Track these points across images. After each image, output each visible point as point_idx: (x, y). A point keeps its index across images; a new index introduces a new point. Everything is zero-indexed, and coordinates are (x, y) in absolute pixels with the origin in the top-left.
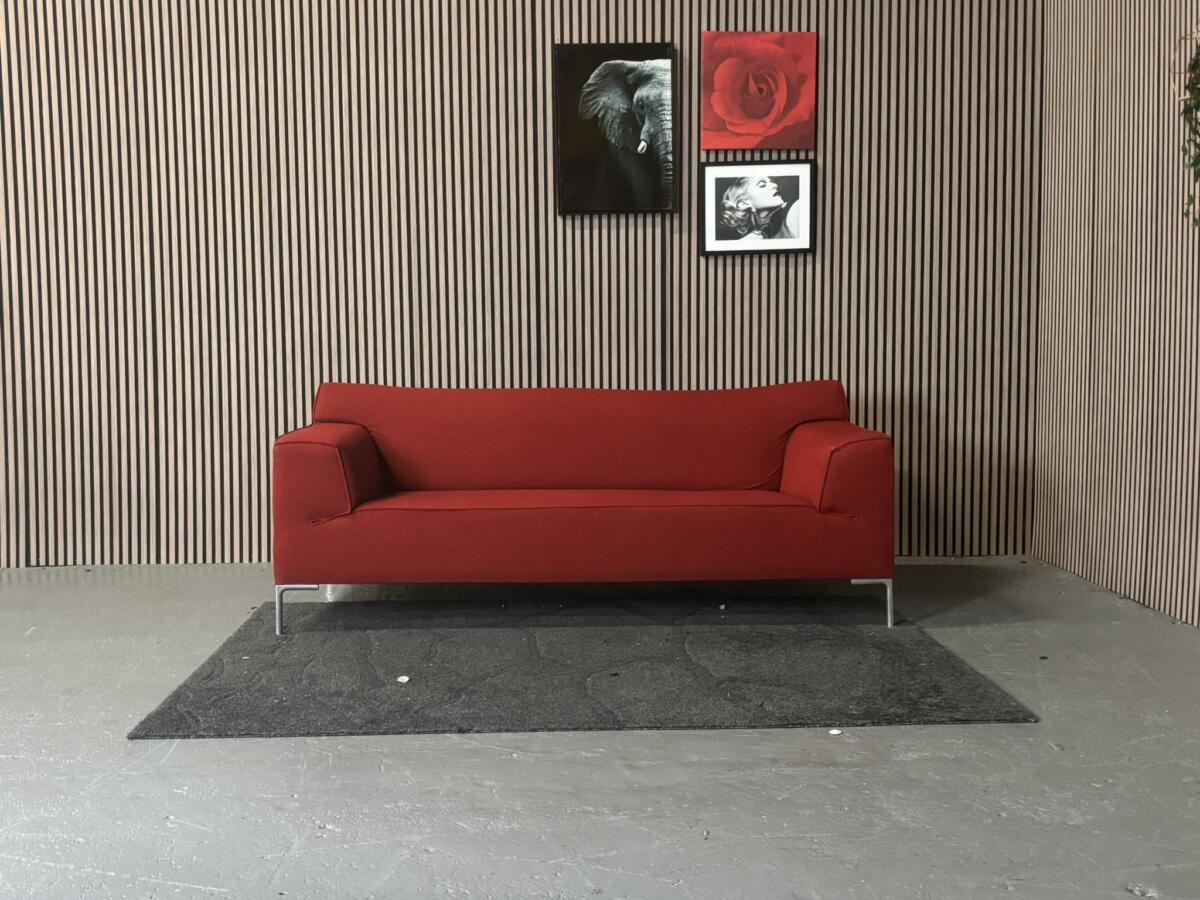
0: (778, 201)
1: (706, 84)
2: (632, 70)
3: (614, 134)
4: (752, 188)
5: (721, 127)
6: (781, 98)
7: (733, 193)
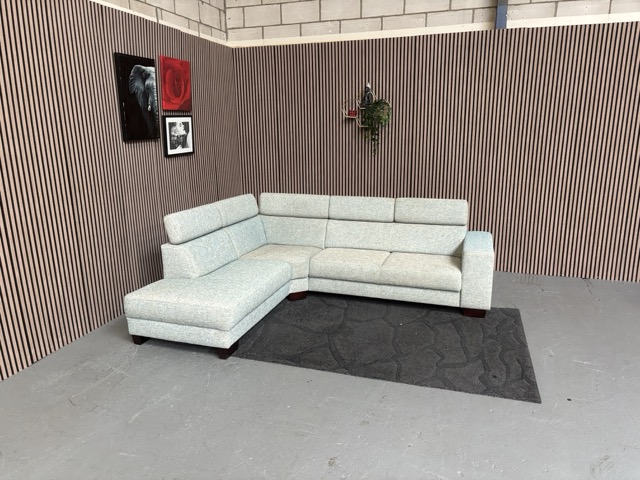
0: (184, 133)
1: (164, 80)
2: (144, 70)
3: (141, 102)
4: (178, 126)
5: (168, 100)
6: (183, 88)
7: (174, 129)
